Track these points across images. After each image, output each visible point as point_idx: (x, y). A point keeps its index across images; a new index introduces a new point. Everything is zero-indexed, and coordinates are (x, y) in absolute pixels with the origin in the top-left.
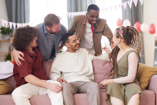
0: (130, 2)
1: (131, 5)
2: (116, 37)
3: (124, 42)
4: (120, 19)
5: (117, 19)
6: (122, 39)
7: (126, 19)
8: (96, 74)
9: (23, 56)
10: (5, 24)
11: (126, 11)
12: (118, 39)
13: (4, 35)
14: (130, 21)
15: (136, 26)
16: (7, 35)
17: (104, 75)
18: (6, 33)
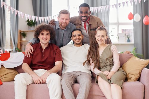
1: (136, 2)
4: (131, 13)
5: (129, 13)
7: (136, 13)
9: (33, 52)
10: (28, 17)
11: (136, 6)
13: (30, 26)
14: (140, 15)
15: (145, 19)
16: (32, 26)
18: (32, 25)
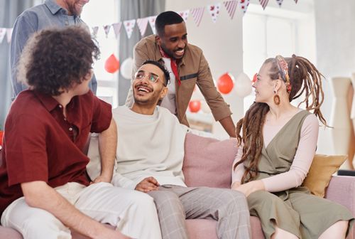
0: (128, 24)
1: (131, 30)
2: (269, 78)
3: (288, 91)
6: (285, 81)
8: (188, 167)
12: (274, 82)
17: (210, 171)
